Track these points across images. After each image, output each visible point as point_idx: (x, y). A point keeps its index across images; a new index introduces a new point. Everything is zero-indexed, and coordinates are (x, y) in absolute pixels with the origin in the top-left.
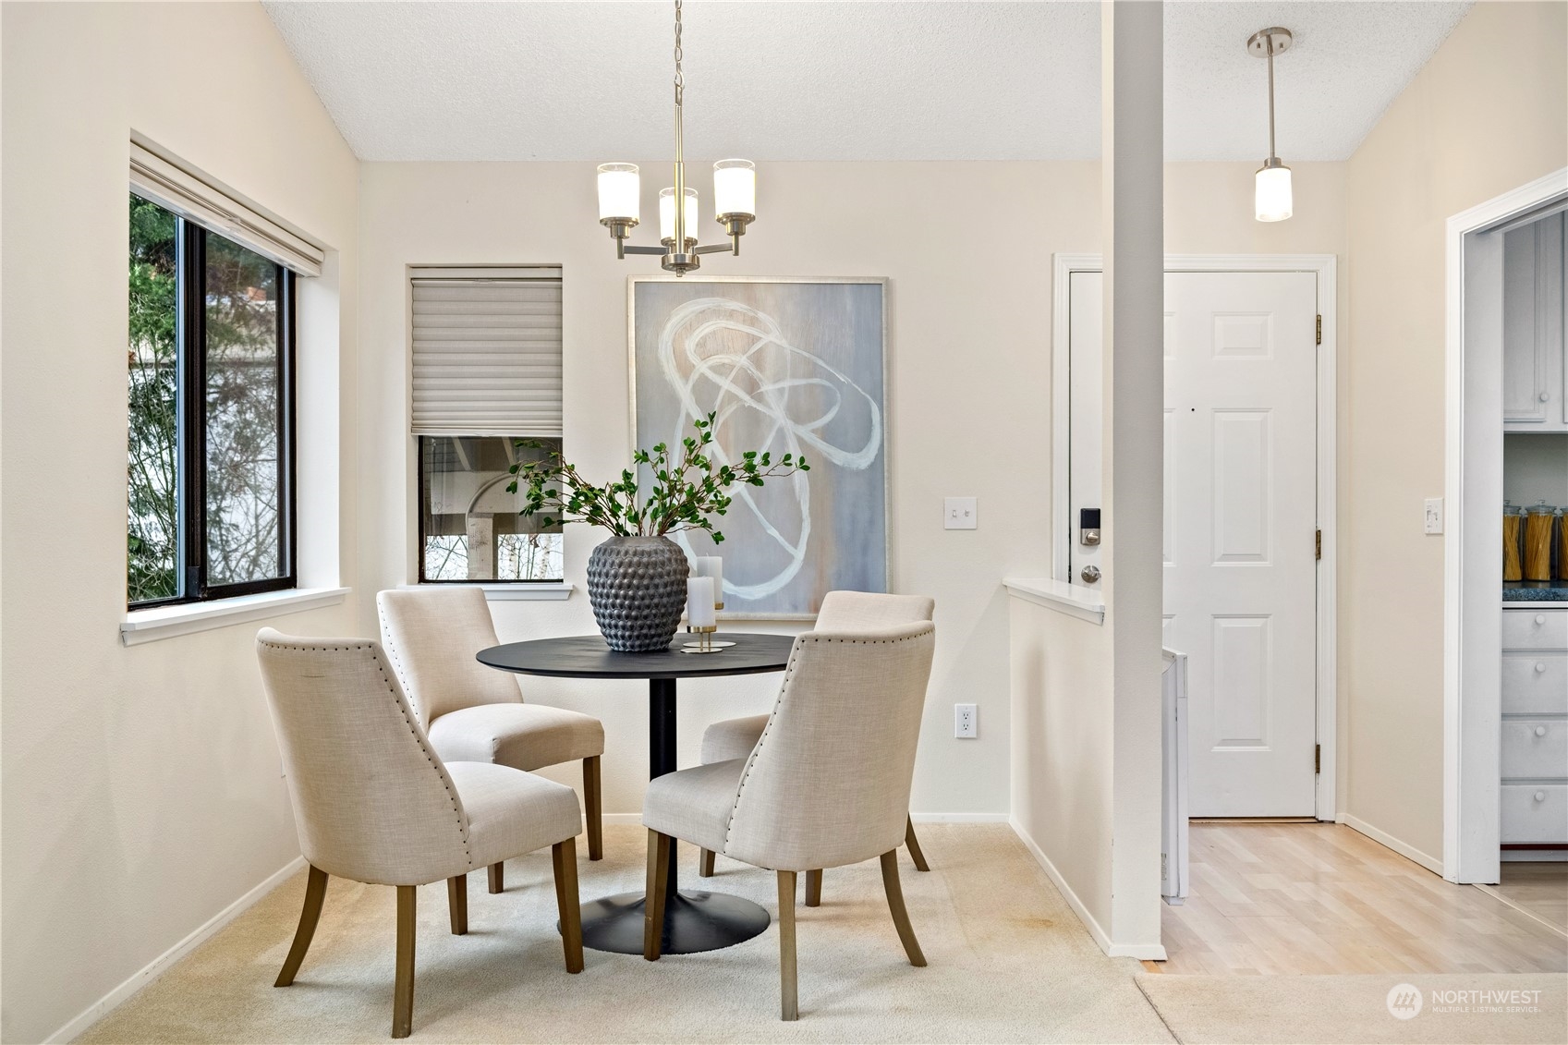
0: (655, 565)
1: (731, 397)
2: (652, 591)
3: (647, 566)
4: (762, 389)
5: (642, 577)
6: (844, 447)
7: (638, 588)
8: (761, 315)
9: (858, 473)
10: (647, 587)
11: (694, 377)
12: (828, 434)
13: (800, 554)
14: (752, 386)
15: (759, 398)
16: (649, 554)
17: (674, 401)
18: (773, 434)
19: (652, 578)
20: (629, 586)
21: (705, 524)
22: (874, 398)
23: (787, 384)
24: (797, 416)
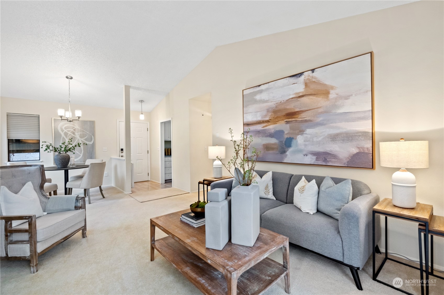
0: (66, 157)
1: (70, 135)
2: (65, 160)
3: (65, 157)
4: (75, 134)
5: (64, 158)
6: (88, 141)
7: (63, 160)
8: (75, 124)
9: (90, 145)
10: (65, 159)
11: (64, 132)
12: (86, 140)
13: (82, 155)
14: (74, 133)
15: (75, 135)
16: (65, 155)
17: (61, 135)
18: (77, 140)
19: (65, 158)
20: (62, 159)
21: (72, 152)
22: (93, 135)
23: (79, 133)
24: (81, 137)
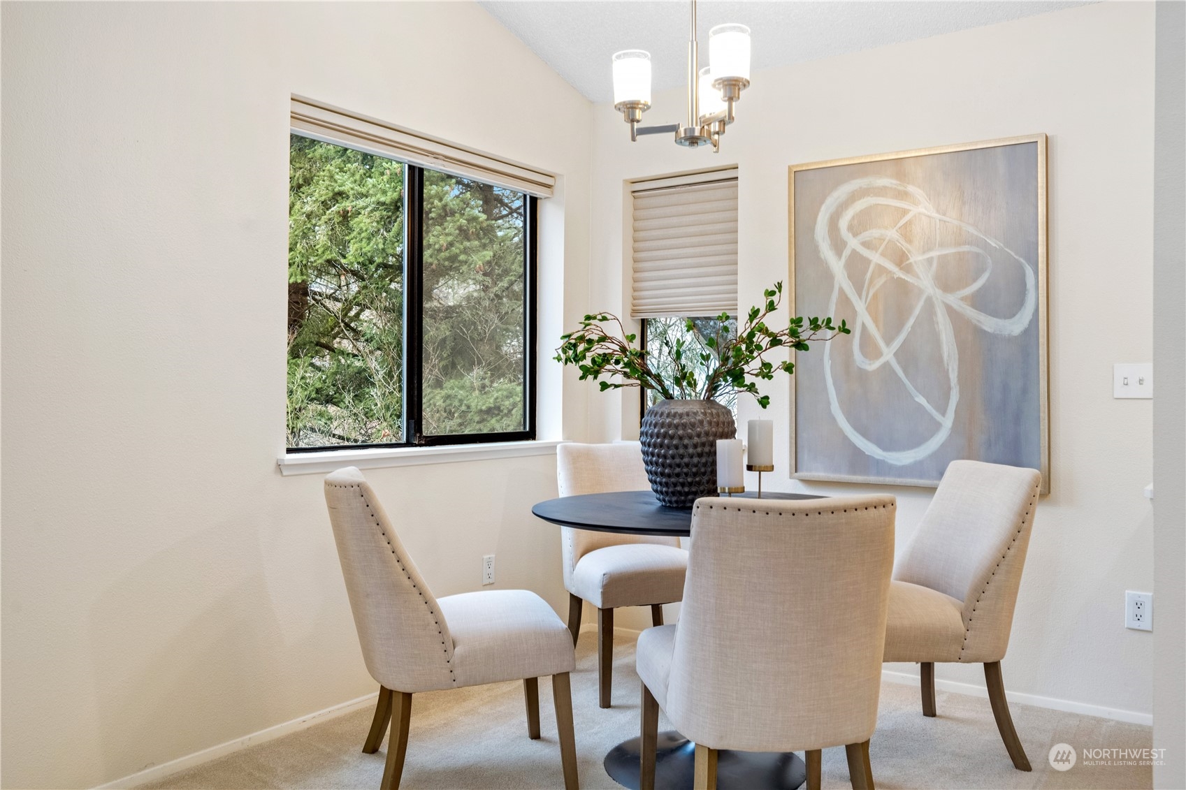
0: (684, 426)
1: (881, 270)
3: (676, 427)
4: (912, 260)
5: (672, 437)
6: (995, 314)
7: (668, 447)
8: (911, 189)
9: (1010, 339)
11: (846, 253)
12: (980, 301)
13: (948, 422)
14: (901, 259)
15: (908, 269)
16: (681, 416)
17: (828, 276)
18: (921, 303)
19: (681, 438)
21: (752, 388)
22: (1028, 260)
23: (934, 254)
24: (946, 285)
